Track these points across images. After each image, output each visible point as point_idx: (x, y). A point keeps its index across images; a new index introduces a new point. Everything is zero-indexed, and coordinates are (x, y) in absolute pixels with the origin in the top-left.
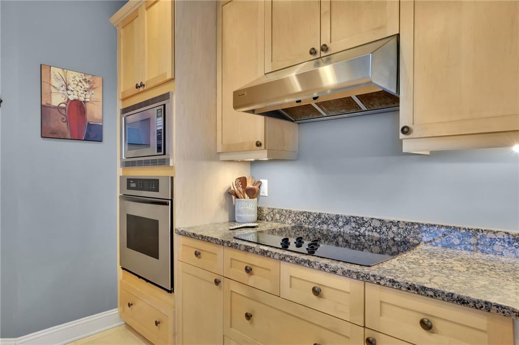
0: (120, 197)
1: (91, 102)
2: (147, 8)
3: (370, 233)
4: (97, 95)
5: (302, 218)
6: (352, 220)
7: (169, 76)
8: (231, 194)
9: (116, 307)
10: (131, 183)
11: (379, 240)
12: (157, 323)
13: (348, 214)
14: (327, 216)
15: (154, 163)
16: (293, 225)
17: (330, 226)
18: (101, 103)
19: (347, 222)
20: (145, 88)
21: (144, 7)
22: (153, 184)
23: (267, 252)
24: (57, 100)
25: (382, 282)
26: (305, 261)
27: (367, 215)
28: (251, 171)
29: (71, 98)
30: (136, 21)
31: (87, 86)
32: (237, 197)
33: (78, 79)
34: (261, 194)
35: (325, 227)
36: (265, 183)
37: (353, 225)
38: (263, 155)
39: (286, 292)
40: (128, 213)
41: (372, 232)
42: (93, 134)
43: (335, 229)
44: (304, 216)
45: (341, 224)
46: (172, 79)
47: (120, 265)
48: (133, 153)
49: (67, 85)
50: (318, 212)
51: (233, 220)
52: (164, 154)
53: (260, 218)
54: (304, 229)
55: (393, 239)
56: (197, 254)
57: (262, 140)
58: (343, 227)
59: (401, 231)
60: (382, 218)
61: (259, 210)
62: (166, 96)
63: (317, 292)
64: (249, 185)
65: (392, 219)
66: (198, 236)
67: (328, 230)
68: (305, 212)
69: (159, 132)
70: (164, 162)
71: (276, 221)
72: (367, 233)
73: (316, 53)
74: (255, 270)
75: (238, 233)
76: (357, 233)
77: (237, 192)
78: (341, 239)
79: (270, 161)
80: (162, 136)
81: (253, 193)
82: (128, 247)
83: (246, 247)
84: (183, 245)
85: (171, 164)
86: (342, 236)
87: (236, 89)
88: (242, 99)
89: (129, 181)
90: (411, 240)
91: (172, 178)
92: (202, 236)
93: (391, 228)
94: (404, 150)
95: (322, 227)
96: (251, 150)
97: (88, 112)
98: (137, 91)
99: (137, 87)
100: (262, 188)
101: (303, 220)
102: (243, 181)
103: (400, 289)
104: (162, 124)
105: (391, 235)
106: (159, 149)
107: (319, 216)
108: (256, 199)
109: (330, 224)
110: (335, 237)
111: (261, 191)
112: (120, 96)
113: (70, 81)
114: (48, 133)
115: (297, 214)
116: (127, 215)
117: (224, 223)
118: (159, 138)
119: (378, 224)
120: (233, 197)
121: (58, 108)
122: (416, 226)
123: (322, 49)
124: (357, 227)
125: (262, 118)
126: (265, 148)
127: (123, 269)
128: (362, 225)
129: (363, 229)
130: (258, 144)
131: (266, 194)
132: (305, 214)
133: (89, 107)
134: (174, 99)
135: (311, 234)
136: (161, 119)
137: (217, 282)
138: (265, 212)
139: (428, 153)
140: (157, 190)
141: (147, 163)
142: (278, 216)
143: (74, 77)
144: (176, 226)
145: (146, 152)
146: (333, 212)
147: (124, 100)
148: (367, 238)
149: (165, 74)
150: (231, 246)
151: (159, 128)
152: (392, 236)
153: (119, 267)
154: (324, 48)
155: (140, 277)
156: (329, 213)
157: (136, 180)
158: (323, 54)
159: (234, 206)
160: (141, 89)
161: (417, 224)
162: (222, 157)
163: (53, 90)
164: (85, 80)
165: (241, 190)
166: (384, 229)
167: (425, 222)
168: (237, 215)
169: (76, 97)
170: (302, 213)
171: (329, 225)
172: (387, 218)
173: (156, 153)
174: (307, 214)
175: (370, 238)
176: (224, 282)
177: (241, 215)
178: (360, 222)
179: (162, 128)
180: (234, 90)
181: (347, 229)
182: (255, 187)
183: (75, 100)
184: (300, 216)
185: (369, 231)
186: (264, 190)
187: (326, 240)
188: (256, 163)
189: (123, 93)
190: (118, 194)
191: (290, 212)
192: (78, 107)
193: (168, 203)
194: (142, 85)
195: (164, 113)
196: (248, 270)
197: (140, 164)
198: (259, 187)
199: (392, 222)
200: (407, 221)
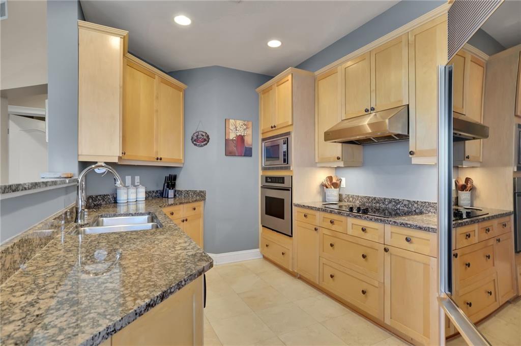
0: (262, 187)
1: (247, 135)
2: (278, 86)
3: (403, 208)
4: (249, 132)
5: (365, 200)
6: (393, 201)
7: (290, 123)
8: (324, 186)
9: (258, 248)
10: (268, 179)
12: (283, 254)
13: (390, 198)
14: (379, 199)
15: (281, 168)
16: (360, 204)
18: (251, 136)
19: (390, 201)
20: (276, 128)
21: (276, 85)
22: (281, 180)
23: (341, 212)
24: (232, 136)
25: (391, 223)
26: (358, 216)
27: (401, 198)
28: (336, 173)
29: (238, 135)
30: (271, 91)
31: (245, 127)
32: (327, 188)
33: (241, 124)
34: (342, 186)
35: (378, 205)
36: (344, 180)
37: (394, 203)
38: (341, 164)
39: (350, 232)
40: (267, 195)
42: (248, 153)
43: (383, 206)
45: (387, 203)
46: (292, 125)
47: (261, 224)
48: (268, 163)
49: (236, 128)
50: (374, 196)
51: (324, 200)
52: (288, 164)
53: (340, 201)
55: (415, 211)
56: (305, 216)
57: (340, 156)
58: (388, 204)
59: (419, 206)
60: (409, 199)
61: (340, 195)
62: (288, 134)
63: (363, 230)
64: (334, 181)
65: (414, 200)
66: (306, 206)
67: (380, 207)
68: (367, 197)
69: (284, 152)
70: (288, 168)
71: (350, 202)
72: (401, 208)
73: (368, 111)
74: (335, 222)
75: (327, 206)
76: (396, 208)
77: (327, 185)
78: (387, 211)
79: (345, 167)
80: (286, 155)
81: (336, 185)
82: (266, 214)
83: (331, 210)
84: (298, 212)
85: (291, 169)
86: (388, 210)
87: (326, 130)
88: (329, 136)
89: (266, 178)
91: (292, 177)
92: (308, 207)
93: (414, 205)
94: (413, 163)
95: (376, 205)
96: (334, 161)
97: (245, 142)
98: (271, 129)
99: (272, 127)
100: (342, 182)
102: (330, 178)
103: (398, 225)
104: (286, 148)
106: (284, 161)
107: (375, 199)
108: (338, 189)
109: (381, 203)
110: (383, 210)
111: (342, 184)
112: (260, 132)
113: (237, 125)
114: (229, 153)
115: (362, 198)
116: (266, 197)
117: (320, 202)
118: (284, 155)
119: (407, 203)
120: (325, 188)
121: (232, 140)
122: (427, 204)
123: (371, 110)
124: (396, 204)
125: (341, 144)
126: (342, 160)
127: (263, 226)
128: (398, 204)
129: (398, 206)
130: (338, 158)
131: (344, 186)
133: (246, 138)
134: (293, 135)
136: (286, 145)
137: (316, 229)
138: (344, 196)
139: (434, 164)
140: (283, 183)
141: (277, 168)
142: (351, 199)
143: (239, 123)
144: (293, 202)
145: (276, 162)
146: (383, 197)
147: (263, 133)
148: (401, 211)
149: (288, 122)
150: (324, 211)
151: (284, 150)
152: (415, 209)
153: (260, 226)
154: (373, 109)
155: (273, 230)
156: (381, 197)
157: (271, 178)
158: (372, 112)
159: (325, 193)
160: (274, 129)
161: (428, 202)
162: (318, 165)
163: (230, 131)
164: (244, 124)
165: (329, 183)
166: (410, 206)
167: (432, 201)
168: (327, 198)
169: (240, 134)
170: (365, 197)
172: (412, 199)
173: (283, 163)
175: (403, 211)
176: (320, 230)
177: (329, 198)
178: (397, 202)
179: (286, 150)
180: (325, 131)
181: (390, 206)
182: (338, 182)
183: (240, 135)
186: (343, 184)
188: (338, 168)
189: (263, 130)
190: (260, 185)
191: (358, 196)
192: (241, 139)
193: (289, 189)
194: (275, 127)
195: (286, 142)
196: (332, 222)
197: (273, 169)
198: (340, 182)
199: (414, 202)
200: (422, 201)
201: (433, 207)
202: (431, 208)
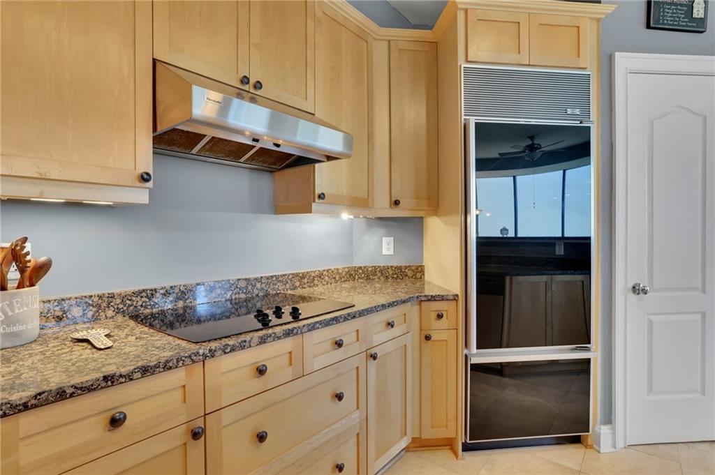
3: (237, 296)
5: (139, 301)
6: (217, 286)
11: (246, 300)
14: (182, 288)
17: (188, 301)
19: (211, 289)
27: (233, 277)
41: (239, 293)
44: (142, 297)
45: (203, 294)
50: (169, 284)
54: (143, 317)
55: (257, 295)
58: (206, 297)
59: (263, 286)
60: (247, 277)
65: (256, 276)
68: (143, 291)
90: (271, 292)
93: (255, 285)
95: (176, 305)
101: (140, 303)
105: (256, 292)
107: (170, 291)
109: (188, 297)
115: (126, 297)
119: (243, 284)
122: (274, 279)
124: (223, 293)
128: (228, 289)
129: (229, 294)
132: (144, 294)
135: (157, 321)
154: (258, 85)
158: (252, 90)
161: (275, 276)
166: (250, 288)
167: (280, 273)
170: (139, 293)
171: (186, 300)
172: (252, 276)
174: (149, 292)
175: (237, 301)
178: (227, 286)
184: (134, 298)
185: (236, 293)
187: (183, 321)
199: (256, 279)
200: (267, 275)
201: (282, 282)
202: (279, 284)
